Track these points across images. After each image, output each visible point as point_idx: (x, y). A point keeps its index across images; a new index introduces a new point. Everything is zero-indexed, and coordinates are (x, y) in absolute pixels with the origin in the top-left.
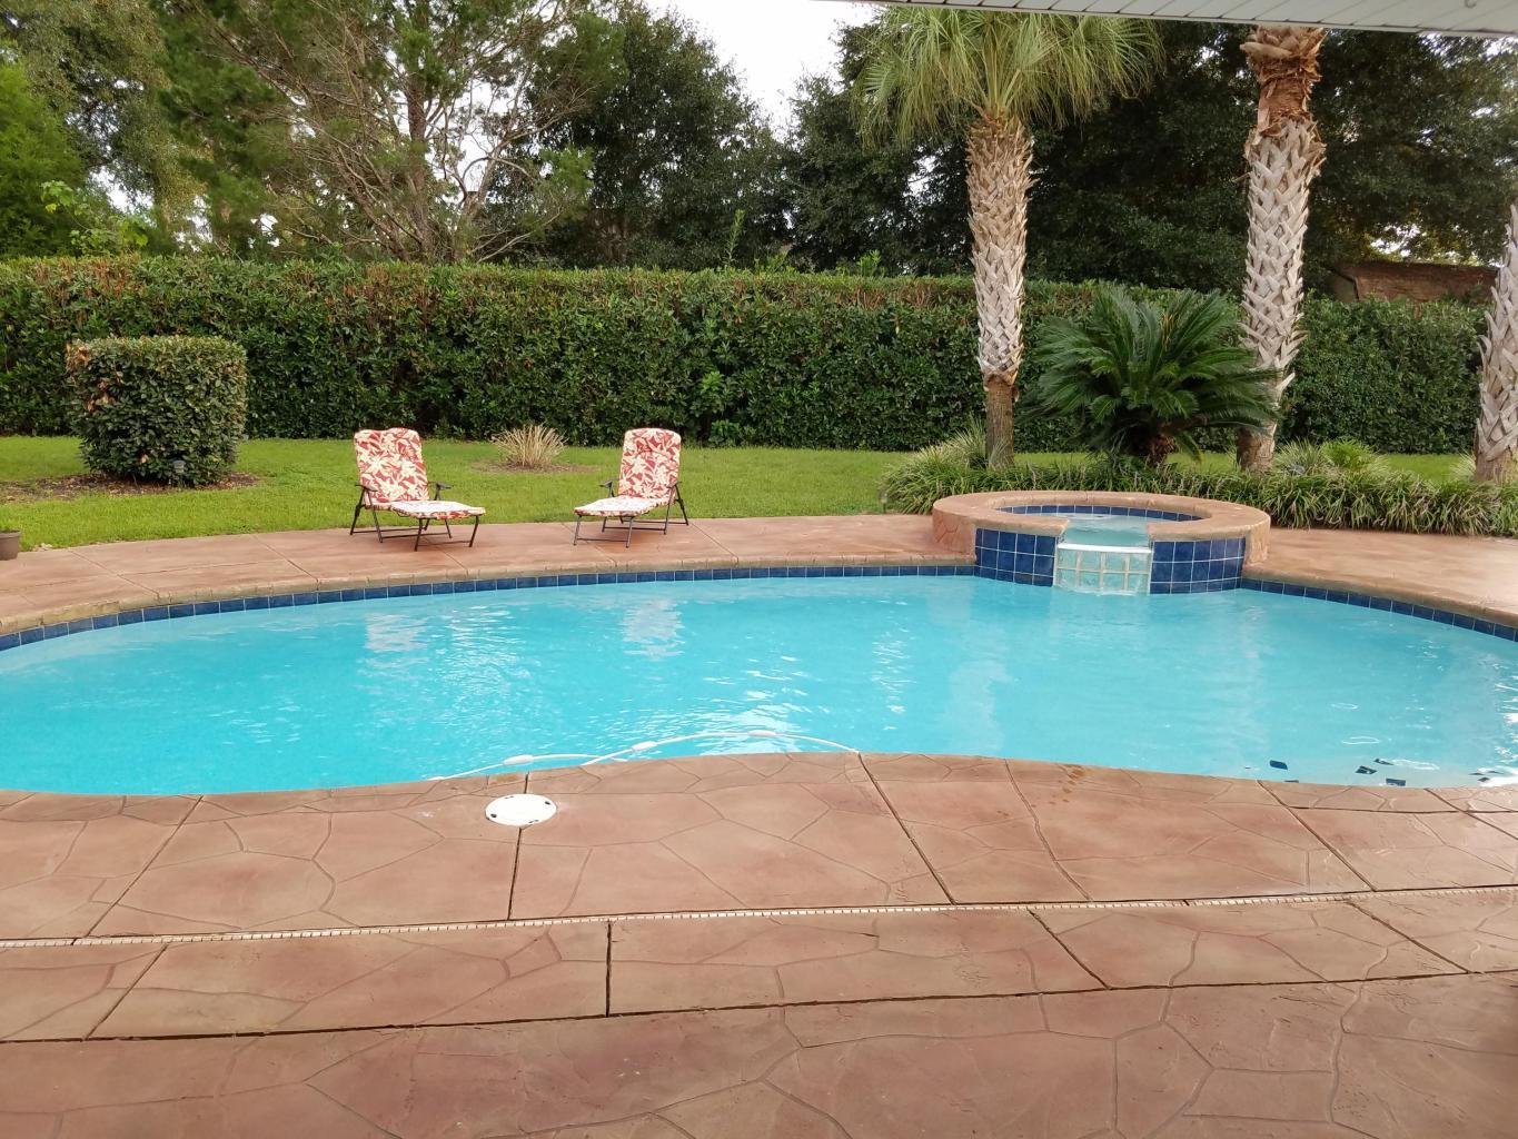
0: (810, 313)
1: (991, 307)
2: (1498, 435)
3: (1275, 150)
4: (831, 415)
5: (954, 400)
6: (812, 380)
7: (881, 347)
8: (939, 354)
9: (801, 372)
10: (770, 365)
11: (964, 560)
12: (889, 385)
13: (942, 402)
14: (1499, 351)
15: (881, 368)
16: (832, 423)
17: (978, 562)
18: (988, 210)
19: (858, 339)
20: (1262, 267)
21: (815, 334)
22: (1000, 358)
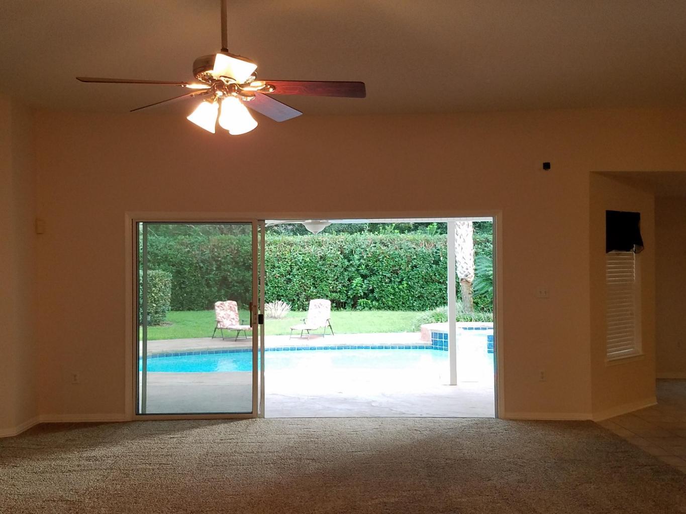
0: (402, 252)
4: (413, 296)
6: (403, 281)
7: (434, 266)
9: (398, 277)
10: (384, 274)
11: (427, 344)
15: (435, 275)
16: (413, 300)
17: (432, 345)
19: (423, 263)
21: (404, 261)
22: (464, 272)
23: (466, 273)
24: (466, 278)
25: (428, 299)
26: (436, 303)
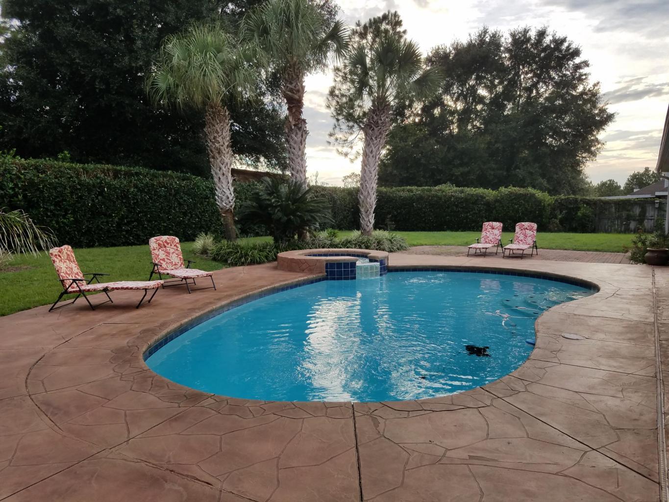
5: (133, 222)
6: (68, 214)
7: (99, 197)
8: (124, 201)
9: (62, 210)
10: (46, 207)
12: (105, 215)
13: (128, 223)
15: (101, 208)
16: (80, 235)
17: (327, 275)
19: (88, 193)
21: (67, 191)
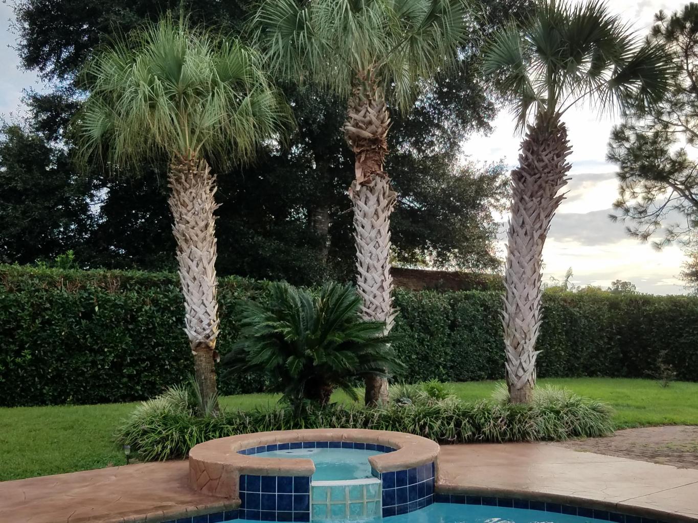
0: (22, 296)
1: (195, 292)
2: (521, 373)
3: (369, 194)
4: (42, 377)
5: (143, 361)
6: (24, 349)
7: (84, 322)
8: (130, 327)
9: (13, 343)
11: (231, 505)
12: (91, 350)
13: (134, 363)
14: (514, 320)
15: (84, 338)
16: (43, 383)
17: (242, 505)
18: (188, 222)
19: (64, 316)
20: (368, 268)
21: (26, 312)
22: (204, 329)
23: (207, 332)
24: (207, 341)
25: (70, 381)
26: (85, 388)
